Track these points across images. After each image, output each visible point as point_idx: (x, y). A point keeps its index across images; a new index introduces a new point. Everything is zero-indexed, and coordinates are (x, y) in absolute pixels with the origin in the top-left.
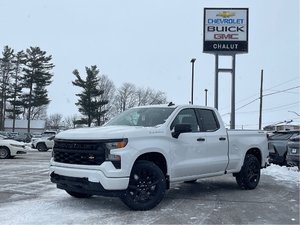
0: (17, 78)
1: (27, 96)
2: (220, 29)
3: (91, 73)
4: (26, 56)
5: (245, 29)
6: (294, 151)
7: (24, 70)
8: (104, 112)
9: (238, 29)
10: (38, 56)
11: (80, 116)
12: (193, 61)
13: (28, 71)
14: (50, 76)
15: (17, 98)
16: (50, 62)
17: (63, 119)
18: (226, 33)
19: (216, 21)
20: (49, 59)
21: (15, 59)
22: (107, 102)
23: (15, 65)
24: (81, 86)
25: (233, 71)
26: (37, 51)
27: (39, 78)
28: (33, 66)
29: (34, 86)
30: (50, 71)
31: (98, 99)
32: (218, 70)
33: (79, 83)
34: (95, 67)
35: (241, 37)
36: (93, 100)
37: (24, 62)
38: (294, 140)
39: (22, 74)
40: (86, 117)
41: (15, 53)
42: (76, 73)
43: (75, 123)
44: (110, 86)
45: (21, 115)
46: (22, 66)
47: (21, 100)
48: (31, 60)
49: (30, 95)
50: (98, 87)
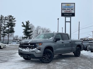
0: (5, 24)
1: (8, 30)
2: (66, 9)
3: (27, 23)
4: (7, 18)
5: (74, 9)
6: (89, 46)
7: (7, 22)
8: (31, 35)
9: (72, 9)
10: (11, 18)
11: (24, 36)
12: (58, 19)
13: (8, 22)
14: (15, 24)
15: (5, 31)
16: (15, 20)
17: (19, 37)
18: (68, 11)
19: (65, 7)
20: (15, 19)
21: (4, 19)
22: (32, 32)
23: (4, 21)
24: (24, 27)
25: (70, 22)
26: (11, 16)
27: (11, 25)
28: (10, 21)
29: (10, 27)
30: (15, 23)
31: (30, 31)
32: (66, 22)
33: (24, 26)
34: (28, 21)
35: (73, 12)
36: (28, 31)
37: (7, 20)
38: (89, 43)
39: (6, 23)
40: (26, 36)
41: (4, 17)
42: (23, 23)
43: (23, 38)
44: (33, 27)
45: (6, 36)
46: (6, 21)
47: (6, 31)
48: (9, 19)
49: (9, 30)
50: (29, 27)
